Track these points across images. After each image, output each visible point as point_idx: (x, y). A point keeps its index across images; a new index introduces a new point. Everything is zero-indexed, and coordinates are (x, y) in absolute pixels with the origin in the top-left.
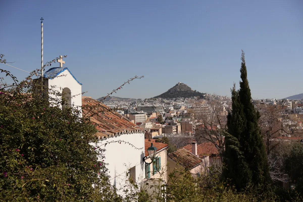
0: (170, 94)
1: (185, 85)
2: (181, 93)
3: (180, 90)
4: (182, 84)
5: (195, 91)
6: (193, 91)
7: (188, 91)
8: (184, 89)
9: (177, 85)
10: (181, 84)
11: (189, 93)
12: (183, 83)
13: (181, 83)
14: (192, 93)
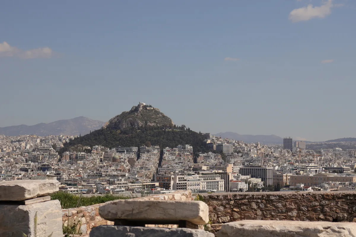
0: (120, 134)
1: (157, 112)
2: (148, 132)
3: (146, 123)
4: (148, 108)
5: (183, 127)
6: (177, 128)
7: (165, 126)
8: (155, 122)
9: (136, 110)
10: (145, 107)
11: (168, 132)
12: (151, 106)
13: (145, 104)
14: (177, 133)
